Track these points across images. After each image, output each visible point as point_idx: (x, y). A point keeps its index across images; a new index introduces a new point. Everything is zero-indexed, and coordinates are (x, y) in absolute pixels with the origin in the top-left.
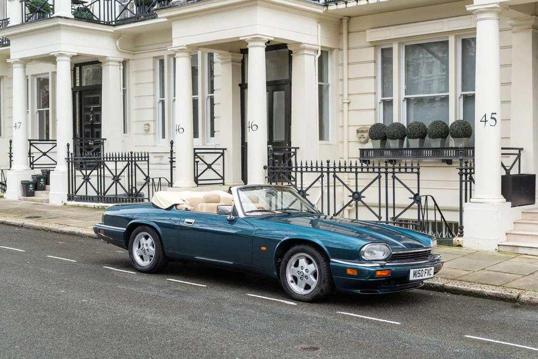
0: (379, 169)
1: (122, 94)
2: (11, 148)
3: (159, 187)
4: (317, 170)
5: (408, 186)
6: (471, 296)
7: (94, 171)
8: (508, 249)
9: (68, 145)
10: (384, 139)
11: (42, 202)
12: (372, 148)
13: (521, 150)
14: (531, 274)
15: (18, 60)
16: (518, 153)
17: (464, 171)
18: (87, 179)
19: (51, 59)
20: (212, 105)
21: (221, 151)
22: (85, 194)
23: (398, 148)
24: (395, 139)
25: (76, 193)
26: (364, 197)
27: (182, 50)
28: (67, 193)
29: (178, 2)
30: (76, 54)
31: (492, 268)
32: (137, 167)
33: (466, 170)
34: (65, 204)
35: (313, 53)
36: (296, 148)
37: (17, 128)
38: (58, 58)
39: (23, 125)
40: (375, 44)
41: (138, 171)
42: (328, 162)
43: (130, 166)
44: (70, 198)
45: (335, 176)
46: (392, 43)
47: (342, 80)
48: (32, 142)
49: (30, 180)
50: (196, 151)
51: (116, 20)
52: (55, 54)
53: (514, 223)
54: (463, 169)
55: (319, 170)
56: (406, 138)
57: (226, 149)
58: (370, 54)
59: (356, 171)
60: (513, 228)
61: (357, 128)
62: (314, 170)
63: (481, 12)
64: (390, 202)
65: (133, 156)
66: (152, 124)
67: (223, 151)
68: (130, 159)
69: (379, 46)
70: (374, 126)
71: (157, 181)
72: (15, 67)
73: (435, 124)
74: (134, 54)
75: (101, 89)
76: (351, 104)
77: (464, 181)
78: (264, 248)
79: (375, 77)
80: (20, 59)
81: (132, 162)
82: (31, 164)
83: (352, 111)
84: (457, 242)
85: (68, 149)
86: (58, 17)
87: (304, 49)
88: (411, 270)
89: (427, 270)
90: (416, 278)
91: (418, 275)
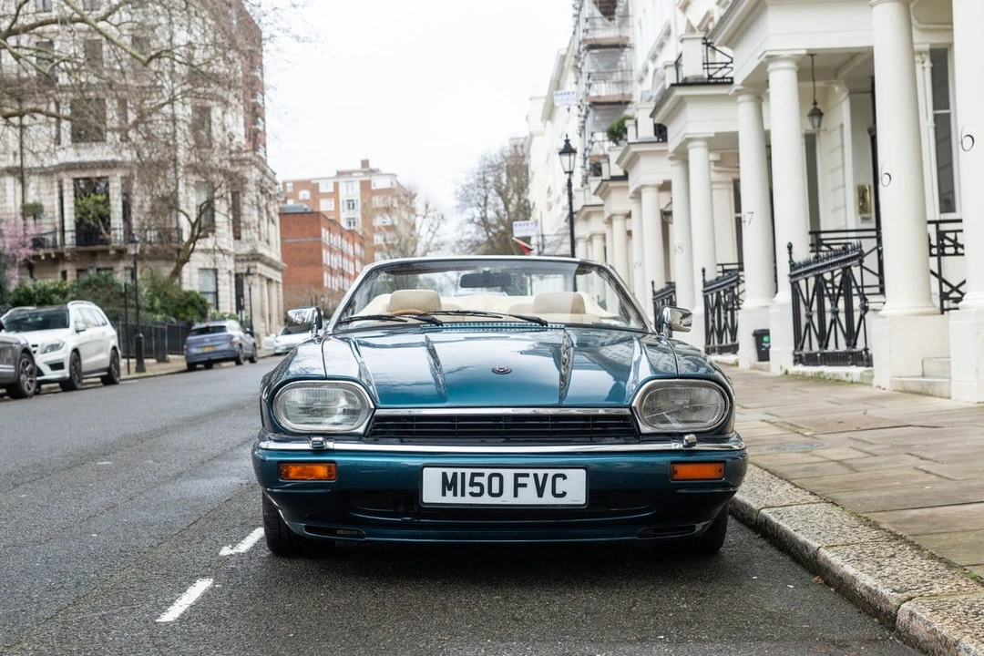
18: (809, 314)
22: (810, 350)
25: (802, 348)
38: (769, 68)
44: (796, 359)
52: (764, 60)
88: (425, 470)
89: (527, 475)
90: (459, 500)
91: (468, 489)
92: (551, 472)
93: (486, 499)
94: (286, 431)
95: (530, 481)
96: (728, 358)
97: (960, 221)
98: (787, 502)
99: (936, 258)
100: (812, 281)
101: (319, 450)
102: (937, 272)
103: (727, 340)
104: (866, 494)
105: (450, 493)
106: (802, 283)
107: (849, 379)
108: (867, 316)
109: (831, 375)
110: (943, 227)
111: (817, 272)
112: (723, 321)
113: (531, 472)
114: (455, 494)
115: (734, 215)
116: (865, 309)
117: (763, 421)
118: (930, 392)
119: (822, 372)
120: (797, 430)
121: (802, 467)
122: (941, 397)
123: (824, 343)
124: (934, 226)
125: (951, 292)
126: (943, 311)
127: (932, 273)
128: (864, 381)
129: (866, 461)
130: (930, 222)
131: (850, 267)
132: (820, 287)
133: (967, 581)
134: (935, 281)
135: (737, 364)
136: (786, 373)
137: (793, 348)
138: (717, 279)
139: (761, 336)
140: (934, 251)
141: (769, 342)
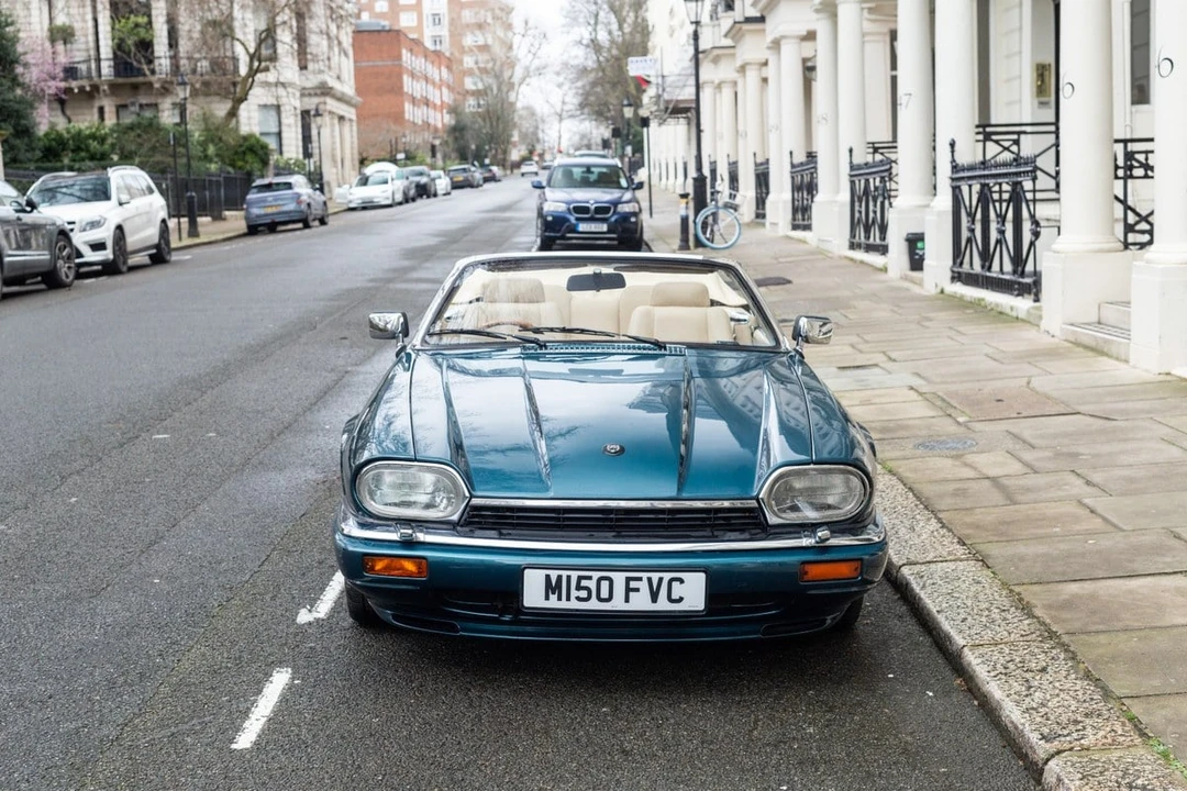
9: (952, 145)
18: (971, 227)
22: (970, 267)
25: (961, 264)
32: (1023, 199)
37: (904, 106)
39: (914, 100)
43: (1016, 194)
44: (955, 274)
65: (1018, 166)
85: (953, 153)
88: (526, 571)
89: (640, 579)
90: (564, 604)
91: (574, 593)
92: (667, 576)
93: (593, 605)
94: (371, 515)
95: (643, 586)
96: (875, 259)
97: (1152, 140)
98: (930, 557)
99: (1122, 181)
100: (976, 188)
101: (408, 543)
102: (1122, 197)
103: (875, 238)
104: (1021, 549)
105: (553, 597)
106: (965, 189)
107: (1014, 314)
108: (1037, 243)
109: (993, 306)
110: (1132, 147)
111: (983, 181)
112: (871, 215)
113: (645, 575)
114: (560, 599)
115: (889, 73)
116: (1036, 234)
117: (912, 388)
118: (1105, 350)
119: (983, 300)
120: (950, 411)
121: (951, 487)
122: (1117, 359)
123: (987, 264)
124: (1121, 145)
125: (1137, 223)
126: (1126, 245)
127: (1117, 198)
128: (1031, 320)
129: (1023, 482)
130: (1117, 141)
131: (1020, 183)
132: (985, 198)
133: (1123, 724)
134: (1119, 208)
135: (885, 270)
136: (942, 292)
137: (951, 263)
138: (866, 164)
139: (914, 241)
140: (1121, 173)
141: (923, 249)
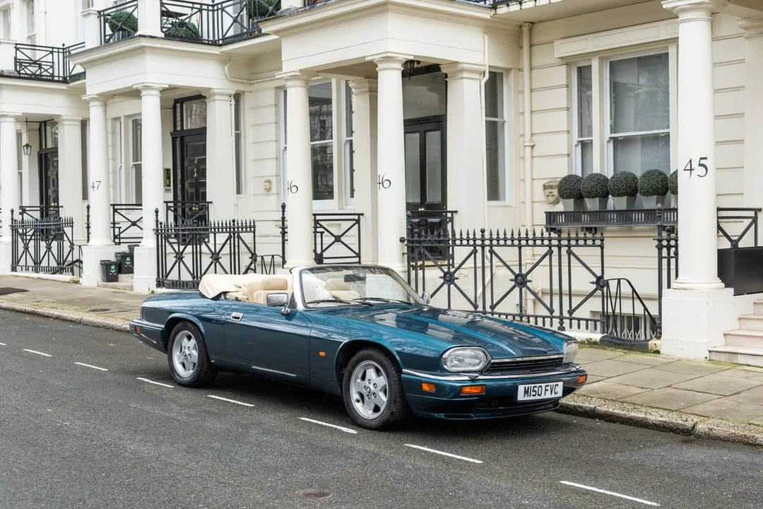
0: (550, 241)
1: (233, 139)
2: (88, 216)
3: (272, 268)
4: (468, 243)
5: (588, 265)
6: (630, 425)
7: (188, 246)
8: (723, 358)
9: (157, 212)
10: (579, 198)
11: (125, 289)
12: (563, 210)
13: (757, 210)
14: (735, 394)
15: (96, 96)
16: (753, 215)
17: (665, 243)
18: (179, 257)
19: (135, 94)
20: (352, 152)
21: (356, 217)
22: (178, 279)
23: (598, 209)
24: (593, 197)
25: (166, 277)
26: (530, 281)
27: (294, 78)
28: (156, 277)
29: (287, 10)
30: (167, 86)
31: (684, 385)
32: (240, 242)
33: (668, 241)
34: (153, 292)
35: (477, 76)
36: (452, 212)
37: (95, 188)
38: (143, 93)
39: (103, 186)
40: (567, 61)
41: (242, 245)
42: (483, 231)
43: (232, 239)
44: (160, 284)
45: (492, 252)
46: (591, 59)
47: (523, 113)
48: (116, 207)
49: (113, 259)
50: (318, 218)
51: (224, 38)
52: (139, 87)
53: (740, 319)
54: (662, 240)
55: (471, 242)
56: (610, 196)
57: (362, 214)
58: (560, 75)
59: (520, 244)
60: (738, 327)
61: (544, 182)
62: (465, 242)
63: (684, 10)
64: (565, 287)
65: (236, 225)
66: (274, 180)
67: (359, 217)
68: (232, 230)
69: (574, 63)
70: (564, 179)
71: (268, 259)
72: (92, 106)
73: (648, 174)
74: (251, 84)
75: (206, 133)
76: (535, 148)
77: (665, 258)
78: (322, 354)
79: (568, 109)
80: (97, 95)
81: (234, 234)
82: (115, 237)
83: (537, 159)
84: (654, 346)
85: (157, 216)
86: (140, 36)
87: (463, 70)
88: (519, 387)
89: (549, 385)
90: (530, 398)
91: (532, 394)
92: (555, 384)
93: (537, 397)
94: (446, 371)
96: (56, 276)
101: (474, 380)
105: (526, 396)
130: (312, 215)
135: (76, 283)
139: (109, 265)
